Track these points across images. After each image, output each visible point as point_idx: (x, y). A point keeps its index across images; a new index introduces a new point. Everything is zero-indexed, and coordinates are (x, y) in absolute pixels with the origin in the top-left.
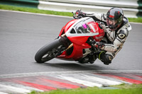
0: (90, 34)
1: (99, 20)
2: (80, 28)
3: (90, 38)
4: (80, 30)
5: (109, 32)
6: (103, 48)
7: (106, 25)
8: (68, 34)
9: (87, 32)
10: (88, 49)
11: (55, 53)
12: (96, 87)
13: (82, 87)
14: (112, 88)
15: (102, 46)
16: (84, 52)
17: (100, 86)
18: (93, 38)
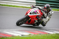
0: (37, 15)
1: (41, 9)
2: (33, 12)
3: (37, 16)
4: (34, 13)
5: (45, 14)
6: (42, 20)
7: (43, 11)
8: (29, 14)
9: (36, 14)
10: (37, 20)
11: (24, 22)
12: (19, 36)
13: (13, 36)
14: (26, 36)
15: (42, 19)
16: (35, 22)
17: (20, 35)
18: (38, 16)
